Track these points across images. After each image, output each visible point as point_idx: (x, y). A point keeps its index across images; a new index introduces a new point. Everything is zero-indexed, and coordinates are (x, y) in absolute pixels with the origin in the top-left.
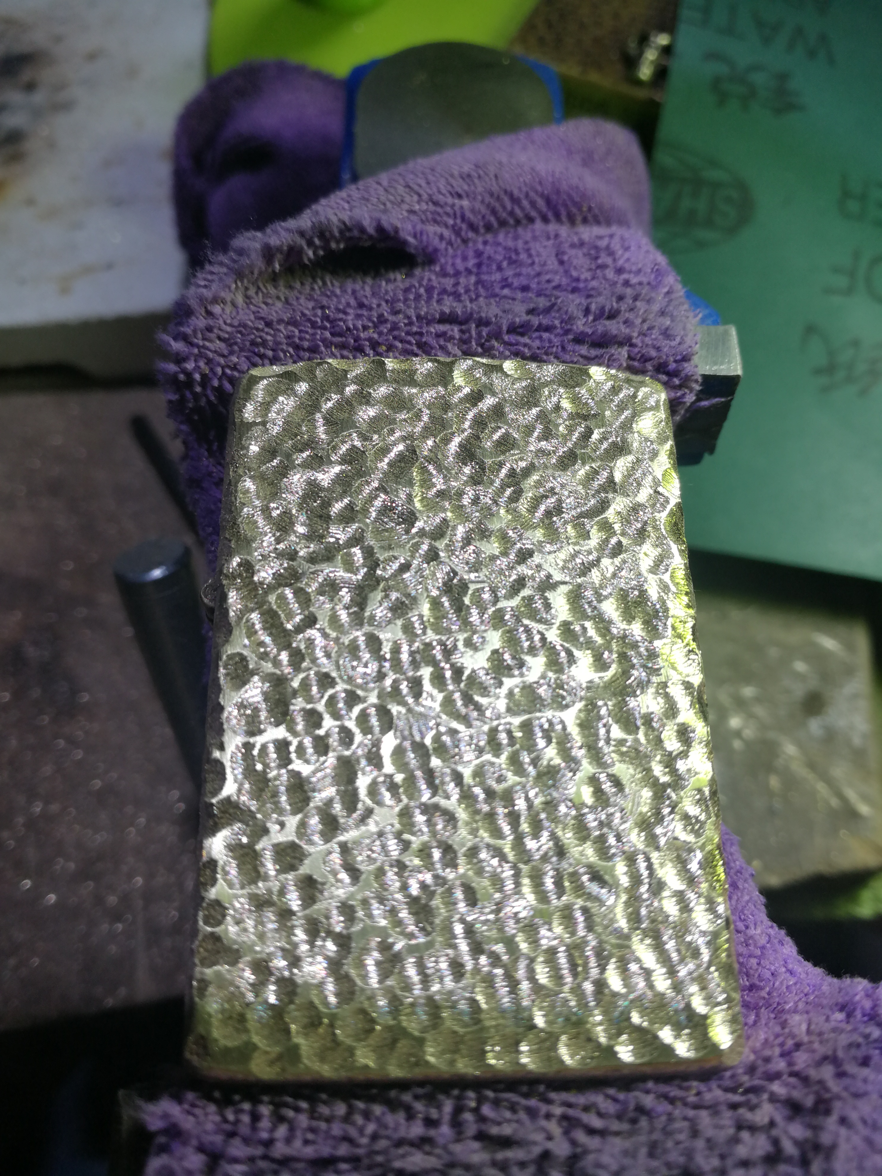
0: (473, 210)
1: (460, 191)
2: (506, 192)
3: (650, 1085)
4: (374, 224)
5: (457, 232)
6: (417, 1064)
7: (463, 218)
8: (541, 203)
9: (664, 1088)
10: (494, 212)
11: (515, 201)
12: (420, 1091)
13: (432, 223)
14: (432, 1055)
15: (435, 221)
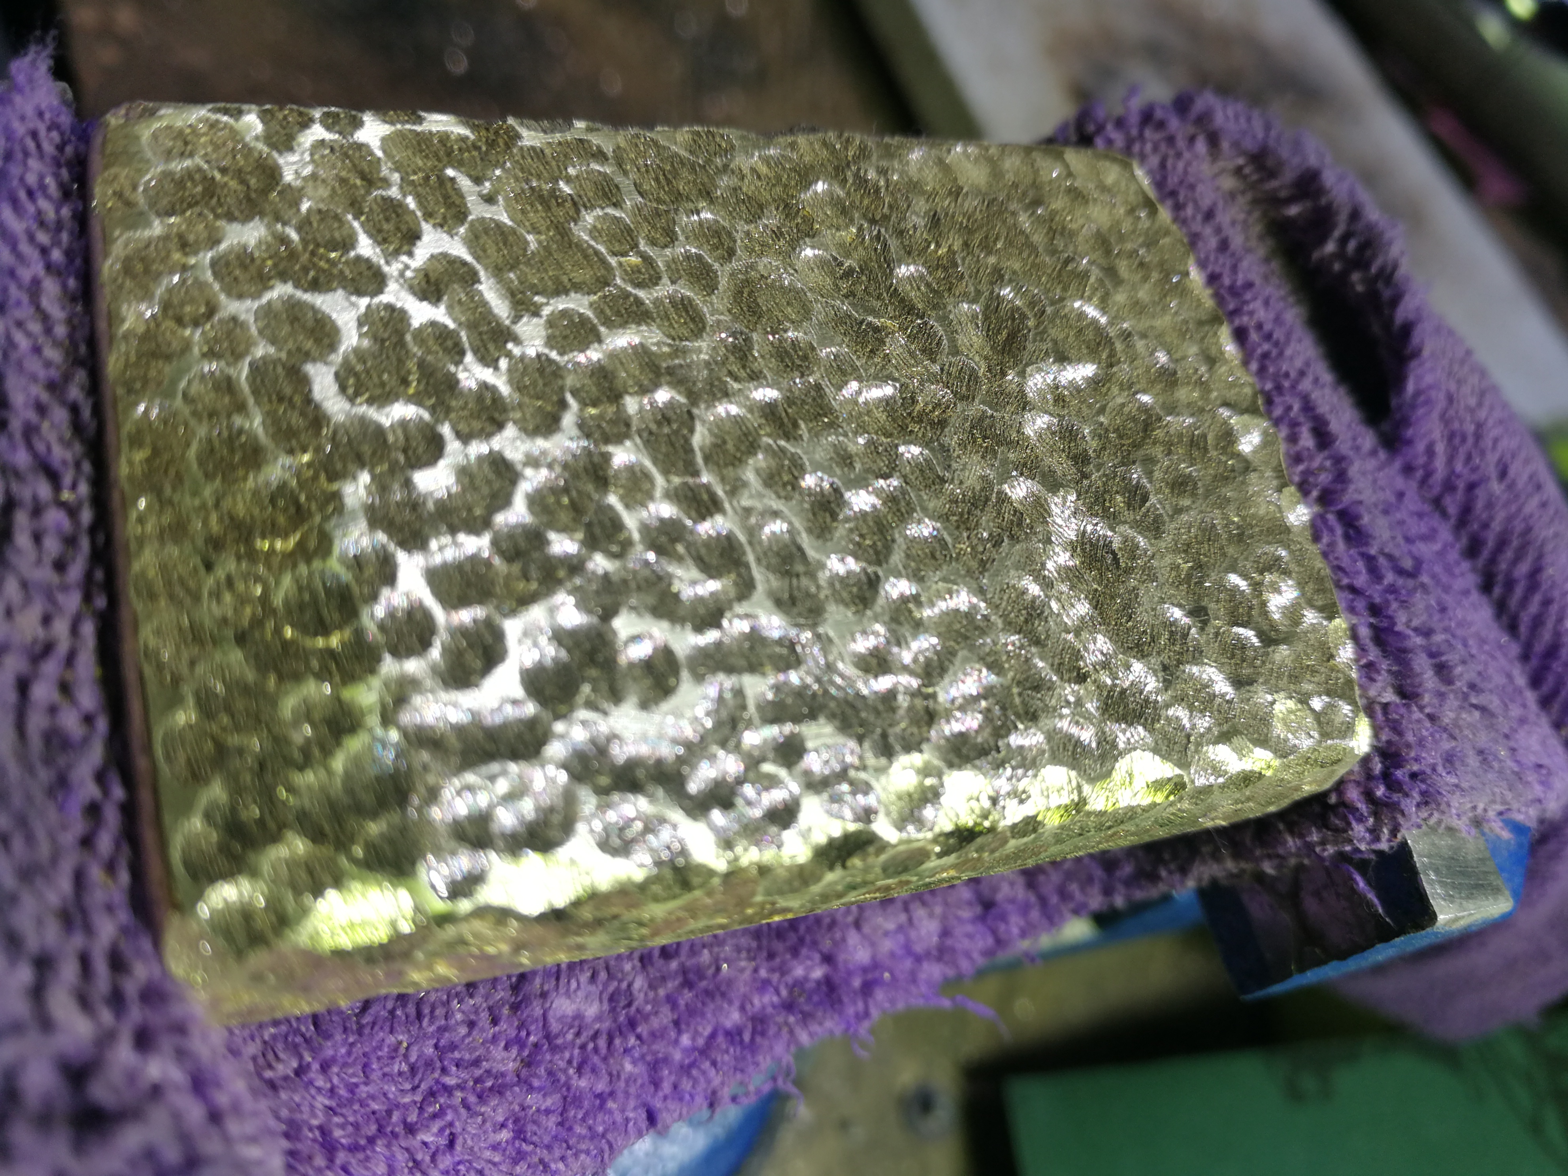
0: (1490, 505)
1: (1512, 472)
2: (1540, 557)
3: (118, 792)
4: (1411, 316)
5: (1449, 486)
6: (130, 391)
7: (1471, 487)
8: (1546, 635)
9: (112, 817)
10: (1502, 543)
11: (1533, 584)
12: (86, 413)
13: (1446, 433)
14: (146, 411)
15: (1451, 436)
